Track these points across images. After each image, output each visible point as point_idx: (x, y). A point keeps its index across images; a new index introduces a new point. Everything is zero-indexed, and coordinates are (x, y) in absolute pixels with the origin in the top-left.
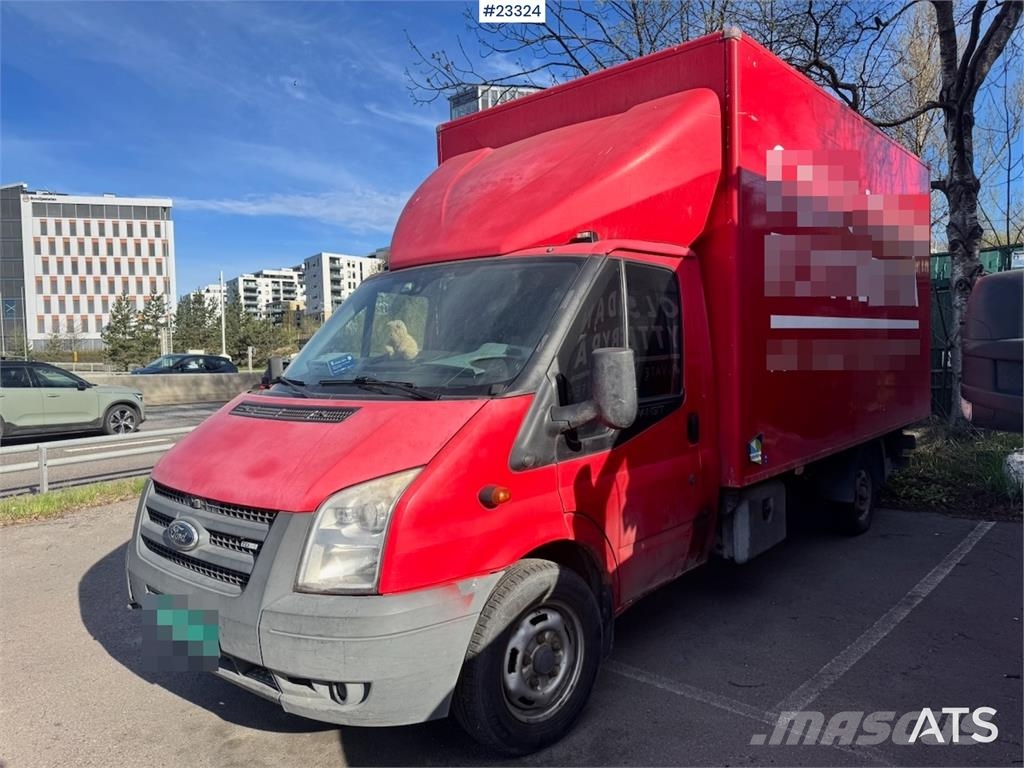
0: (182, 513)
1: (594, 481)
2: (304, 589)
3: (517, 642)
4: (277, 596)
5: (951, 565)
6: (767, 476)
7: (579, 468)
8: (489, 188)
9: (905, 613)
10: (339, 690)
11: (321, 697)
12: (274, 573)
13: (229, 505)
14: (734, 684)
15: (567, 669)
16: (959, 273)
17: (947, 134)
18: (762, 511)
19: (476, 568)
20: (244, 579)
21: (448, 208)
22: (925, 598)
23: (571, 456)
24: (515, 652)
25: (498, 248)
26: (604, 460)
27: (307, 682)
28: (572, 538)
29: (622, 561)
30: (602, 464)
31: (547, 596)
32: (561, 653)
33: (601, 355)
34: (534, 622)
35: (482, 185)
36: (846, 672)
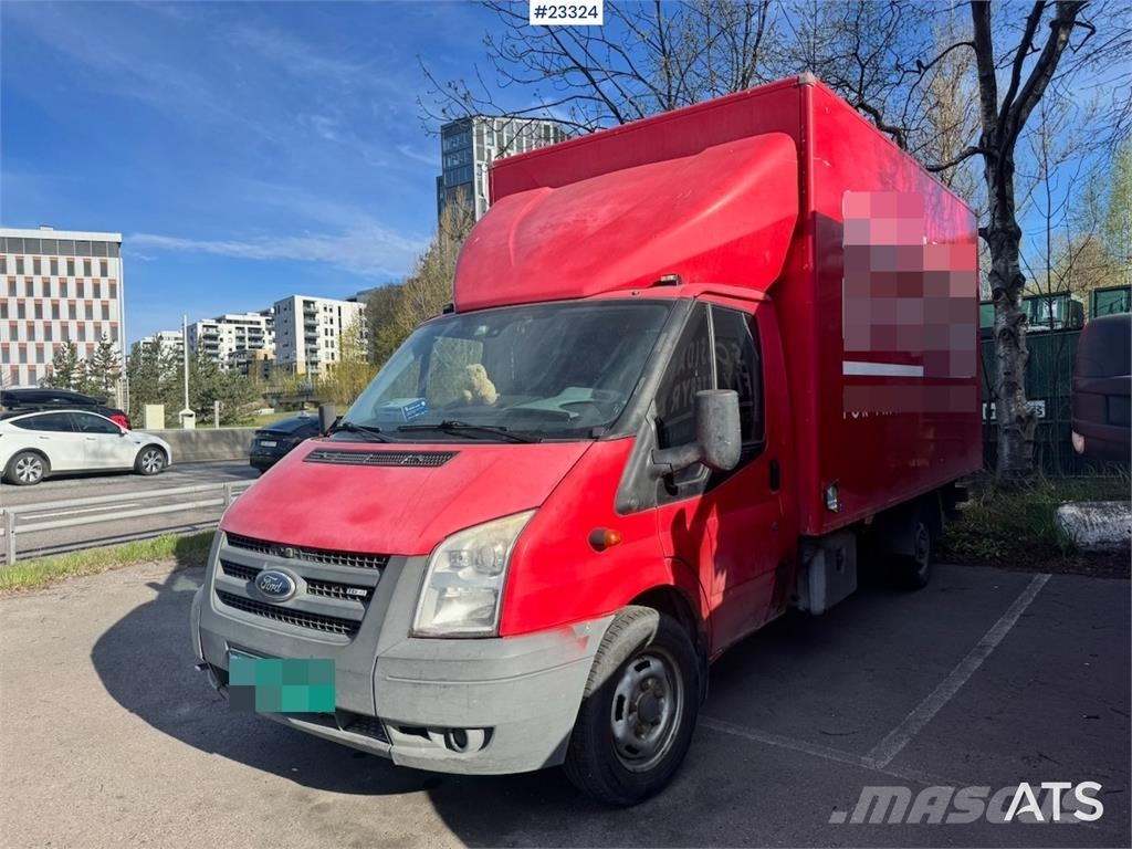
0: (270, 563)
1: (688, 526)
2: (420, 634)
3: (624, 688)
4: (392, 641)
5: (1014, 616)
6: (842, 525)
7: (675, 513)
8: (561, 230)
9: (978, 663)
10: (456, 737)
11: (438, 747)
12: (388, 619)
13: (329, 552)
14: (824, 733)
15: (669, 715)
16: (1002, 322)
17: (987, 180)
18: (835, 562)
19: (589, 611)
20: (352, 627)
21: (517, 250)
22: (995, 648)
23: (669, 500)
24: (621, 699)
25: (580, 291)
26: (697, 504)
27: (422, 731)
28: (672, 583)
29: (713, 607)
30: (695, 508)
31: (649, 643)
32: (663, 700)
33: (706, 397)
34: (638, 668)
35: (552, 226)
36: (932, 719)
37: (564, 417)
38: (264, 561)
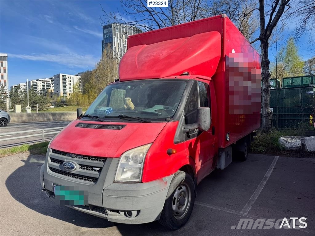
0: (67, 159)
1: (193, 146)
2: (117, 182)
3: (175, 195)
4: (108, 184)
5: (272, 169)
6: (230, 145)
7: (190, 143)
8: (152, 58)
9: (265, 183)
10: (129, 213)
11: (122, 216)
12: (107, 177)
13: (87, 156)
14: (228, 205)
15: (187, 202)
16: (264, 87)
17: (261, 47)
18: (227, 155)
19: (168, 174)
20: (95, 180)
21: (139, 63)
22: (269, 178)
23: (188, 139)
24: (175, 198)
25: (159, 76)
26: (195, 139)
27: (118, 211)
28: (189, 164)
29: (198, 170)
30: (194, 142)
31: (183, 181)
32: (185, 198)
34: (179, 189)
35: (149, 56)
36: (257, 200)
37: (157, 114)
38: (65, 158)
